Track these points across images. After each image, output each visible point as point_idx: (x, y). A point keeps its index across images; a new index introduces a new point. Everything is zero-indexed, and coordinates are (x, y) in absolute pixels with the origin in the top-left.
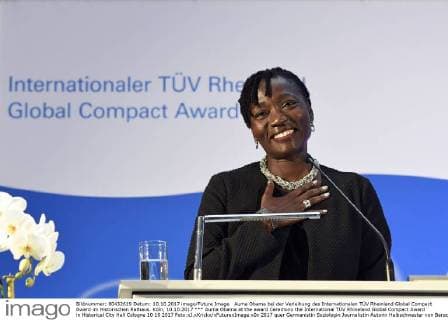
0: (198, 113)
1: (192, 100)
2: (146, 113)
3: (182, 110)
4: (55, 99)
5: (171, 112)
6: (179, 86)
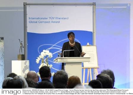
0: (54, 22)
1: (53, 20)
2: (47, 22)
3: (52, 22)
4: (35, 20)
5: (51, 22)
6: (52, 18)
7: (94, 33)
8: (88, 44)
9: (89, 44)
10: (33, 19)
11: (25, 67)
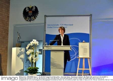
4: (51, 26)
7: (90, 34)
8: (84, 41)
11: (20, 52)
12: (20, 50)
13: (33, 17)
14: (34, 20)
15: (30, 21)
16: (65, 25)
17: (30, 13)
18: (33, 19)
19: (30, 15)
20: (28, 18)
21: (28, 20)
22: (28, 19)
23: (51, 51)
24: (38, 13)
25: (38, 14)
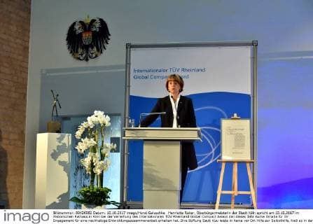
7: (253, 97)
8: (235, 115)
9: (238, 116)
10: (141, 71)
11: (58, 146)
12: (60, 139)
13: (95, 49)
14: (96, 56)
15: (87, 60)
16: (183, 70)
17: (87, 38)
18: (94, 55)
19: (87, 44)
20: (80, 51)
21: (81, 58)
22: (82, 55)
23: (145, 142)
24: (109, 37)
25: (109, 42)
